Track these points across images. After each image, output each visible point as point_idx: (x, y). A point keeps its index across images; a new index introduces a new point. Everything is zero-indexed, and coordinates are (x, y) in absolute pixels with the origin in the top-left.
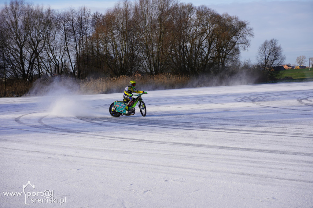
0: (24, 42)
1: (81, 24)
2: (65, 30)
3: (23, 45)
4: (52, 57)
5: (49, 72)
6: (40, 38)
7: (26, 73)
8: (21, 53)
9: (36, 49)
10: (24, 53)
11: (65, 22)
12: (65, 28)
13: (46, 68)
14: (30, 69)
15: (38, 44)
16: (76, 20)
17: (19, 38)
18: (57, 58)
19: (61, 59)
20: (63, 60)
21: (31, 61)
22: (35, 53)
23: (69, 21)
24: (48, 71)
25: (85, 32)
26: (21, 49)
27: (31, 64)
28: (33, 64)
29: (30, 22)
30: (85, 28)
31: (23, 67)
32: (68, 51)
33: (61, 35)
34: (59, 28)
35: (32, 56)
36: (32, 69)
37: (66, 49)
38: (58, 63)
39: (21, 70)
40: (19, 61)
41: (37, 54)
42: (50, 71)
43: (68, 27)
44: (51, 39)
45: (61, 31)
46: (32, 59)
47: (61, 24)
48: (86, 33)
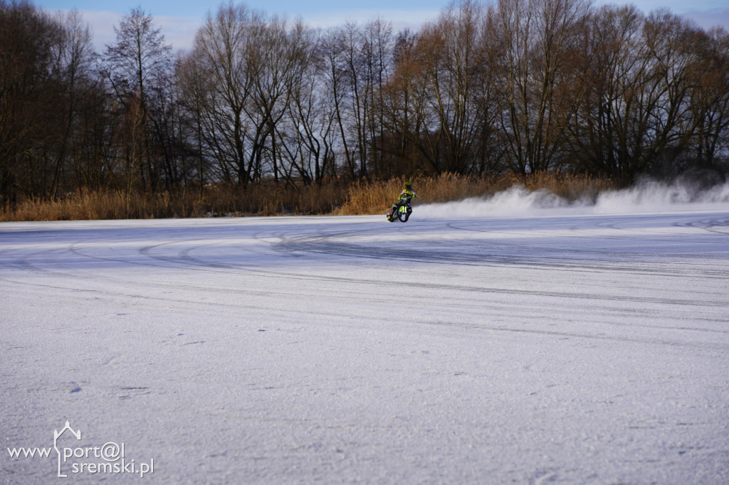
0: (244, 99)
1: (370, 57)
2: (334, 71)
3: (242, 106)
4: (304, 133)
5: (297, 167)
6: (278, 89)
7: (246, 168)
8: (238, 124)
9: (269, 114)
10: (243, 124)
11: (335, 53)
12: (334, 67)
13: (291, 156)
14: (255, 160)
15: (273, 103)
16: (360, 50)
17: (234, 91)
18: (315, 134)
19: (324, 139)
20: (327, 139)
21: (259, 142)
22: (268, 124)
23: (343, 52)
24: (294, 164)
25: (378, 75)
26: (238, 113)
27: (258, 147)
28: (262, 147)
29: (258, 55)
30: (379, 67)
31: (241, 154)
32: (339, 119)
33: (326, 84)
34: (320, 68)
35: (259, 129)
36: (259, 159)
37: (336, 115)
38: (316, 147)
39: (236, 161)
40: (233, 140)
41: (272, 126)
42: (300, 166)
43: (340, 64)
44: (302, 92)
45: (326, 75)
46: (260, 137)
47: (327, 59)
48: (380, 78)
